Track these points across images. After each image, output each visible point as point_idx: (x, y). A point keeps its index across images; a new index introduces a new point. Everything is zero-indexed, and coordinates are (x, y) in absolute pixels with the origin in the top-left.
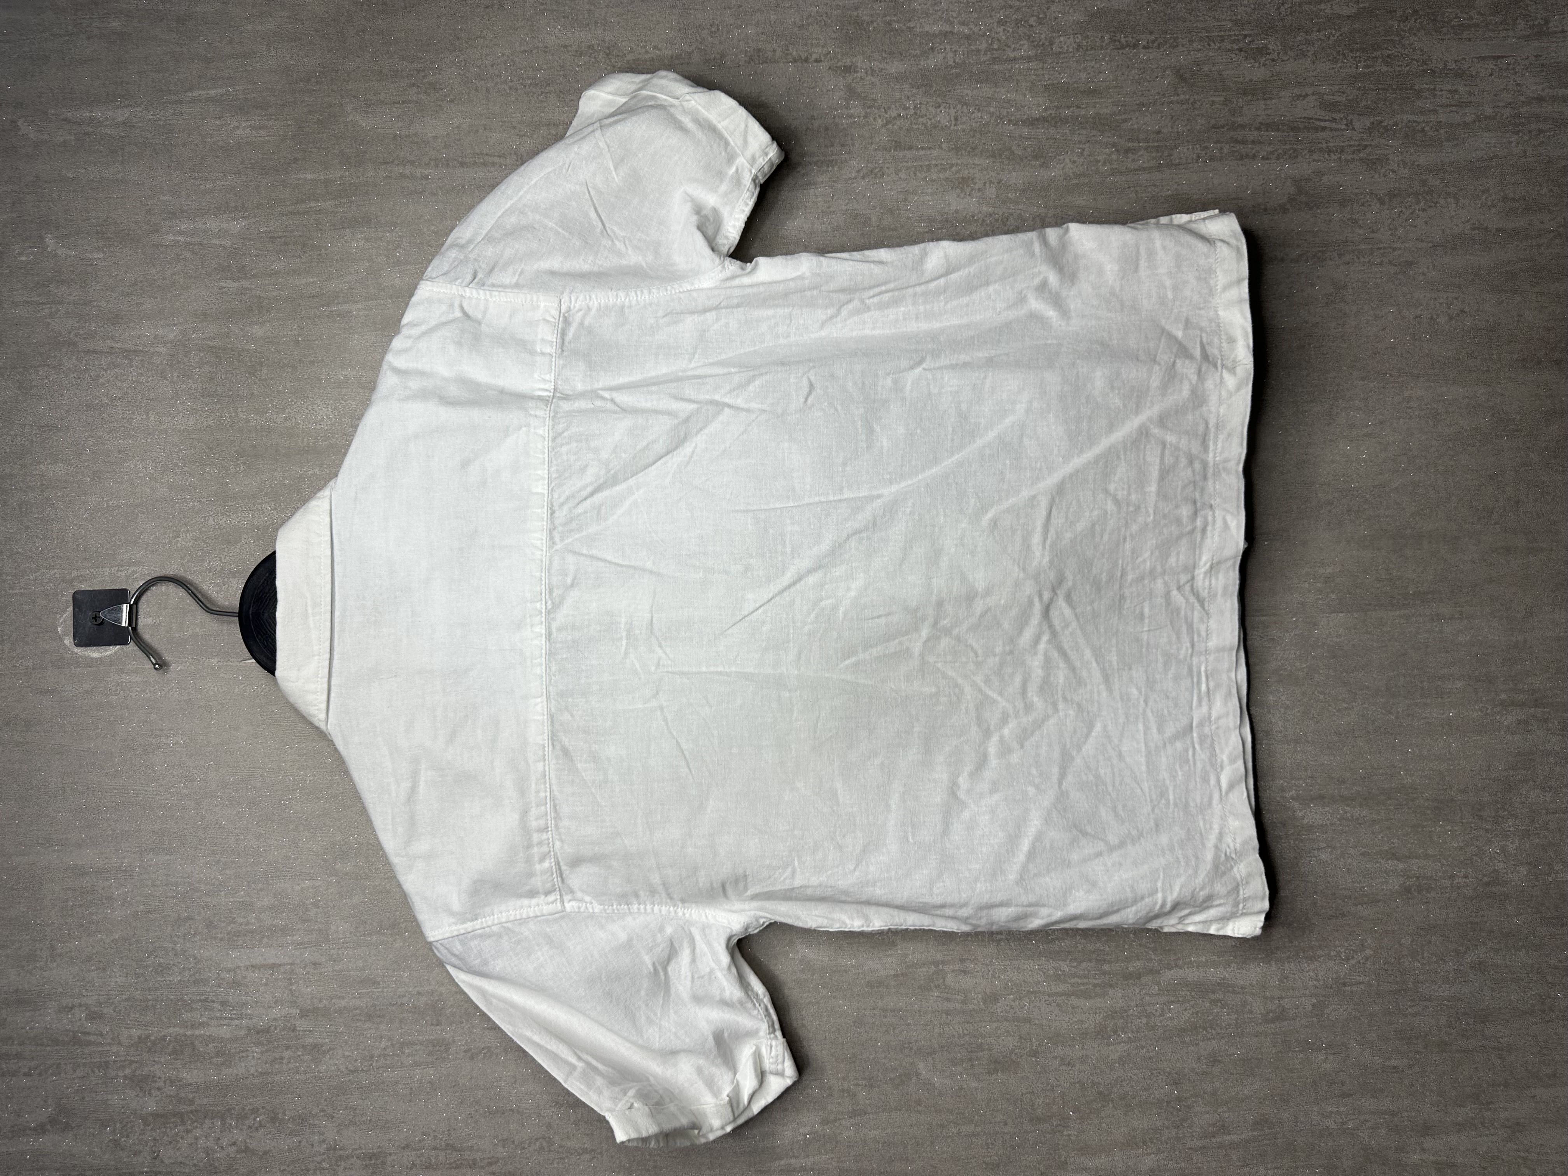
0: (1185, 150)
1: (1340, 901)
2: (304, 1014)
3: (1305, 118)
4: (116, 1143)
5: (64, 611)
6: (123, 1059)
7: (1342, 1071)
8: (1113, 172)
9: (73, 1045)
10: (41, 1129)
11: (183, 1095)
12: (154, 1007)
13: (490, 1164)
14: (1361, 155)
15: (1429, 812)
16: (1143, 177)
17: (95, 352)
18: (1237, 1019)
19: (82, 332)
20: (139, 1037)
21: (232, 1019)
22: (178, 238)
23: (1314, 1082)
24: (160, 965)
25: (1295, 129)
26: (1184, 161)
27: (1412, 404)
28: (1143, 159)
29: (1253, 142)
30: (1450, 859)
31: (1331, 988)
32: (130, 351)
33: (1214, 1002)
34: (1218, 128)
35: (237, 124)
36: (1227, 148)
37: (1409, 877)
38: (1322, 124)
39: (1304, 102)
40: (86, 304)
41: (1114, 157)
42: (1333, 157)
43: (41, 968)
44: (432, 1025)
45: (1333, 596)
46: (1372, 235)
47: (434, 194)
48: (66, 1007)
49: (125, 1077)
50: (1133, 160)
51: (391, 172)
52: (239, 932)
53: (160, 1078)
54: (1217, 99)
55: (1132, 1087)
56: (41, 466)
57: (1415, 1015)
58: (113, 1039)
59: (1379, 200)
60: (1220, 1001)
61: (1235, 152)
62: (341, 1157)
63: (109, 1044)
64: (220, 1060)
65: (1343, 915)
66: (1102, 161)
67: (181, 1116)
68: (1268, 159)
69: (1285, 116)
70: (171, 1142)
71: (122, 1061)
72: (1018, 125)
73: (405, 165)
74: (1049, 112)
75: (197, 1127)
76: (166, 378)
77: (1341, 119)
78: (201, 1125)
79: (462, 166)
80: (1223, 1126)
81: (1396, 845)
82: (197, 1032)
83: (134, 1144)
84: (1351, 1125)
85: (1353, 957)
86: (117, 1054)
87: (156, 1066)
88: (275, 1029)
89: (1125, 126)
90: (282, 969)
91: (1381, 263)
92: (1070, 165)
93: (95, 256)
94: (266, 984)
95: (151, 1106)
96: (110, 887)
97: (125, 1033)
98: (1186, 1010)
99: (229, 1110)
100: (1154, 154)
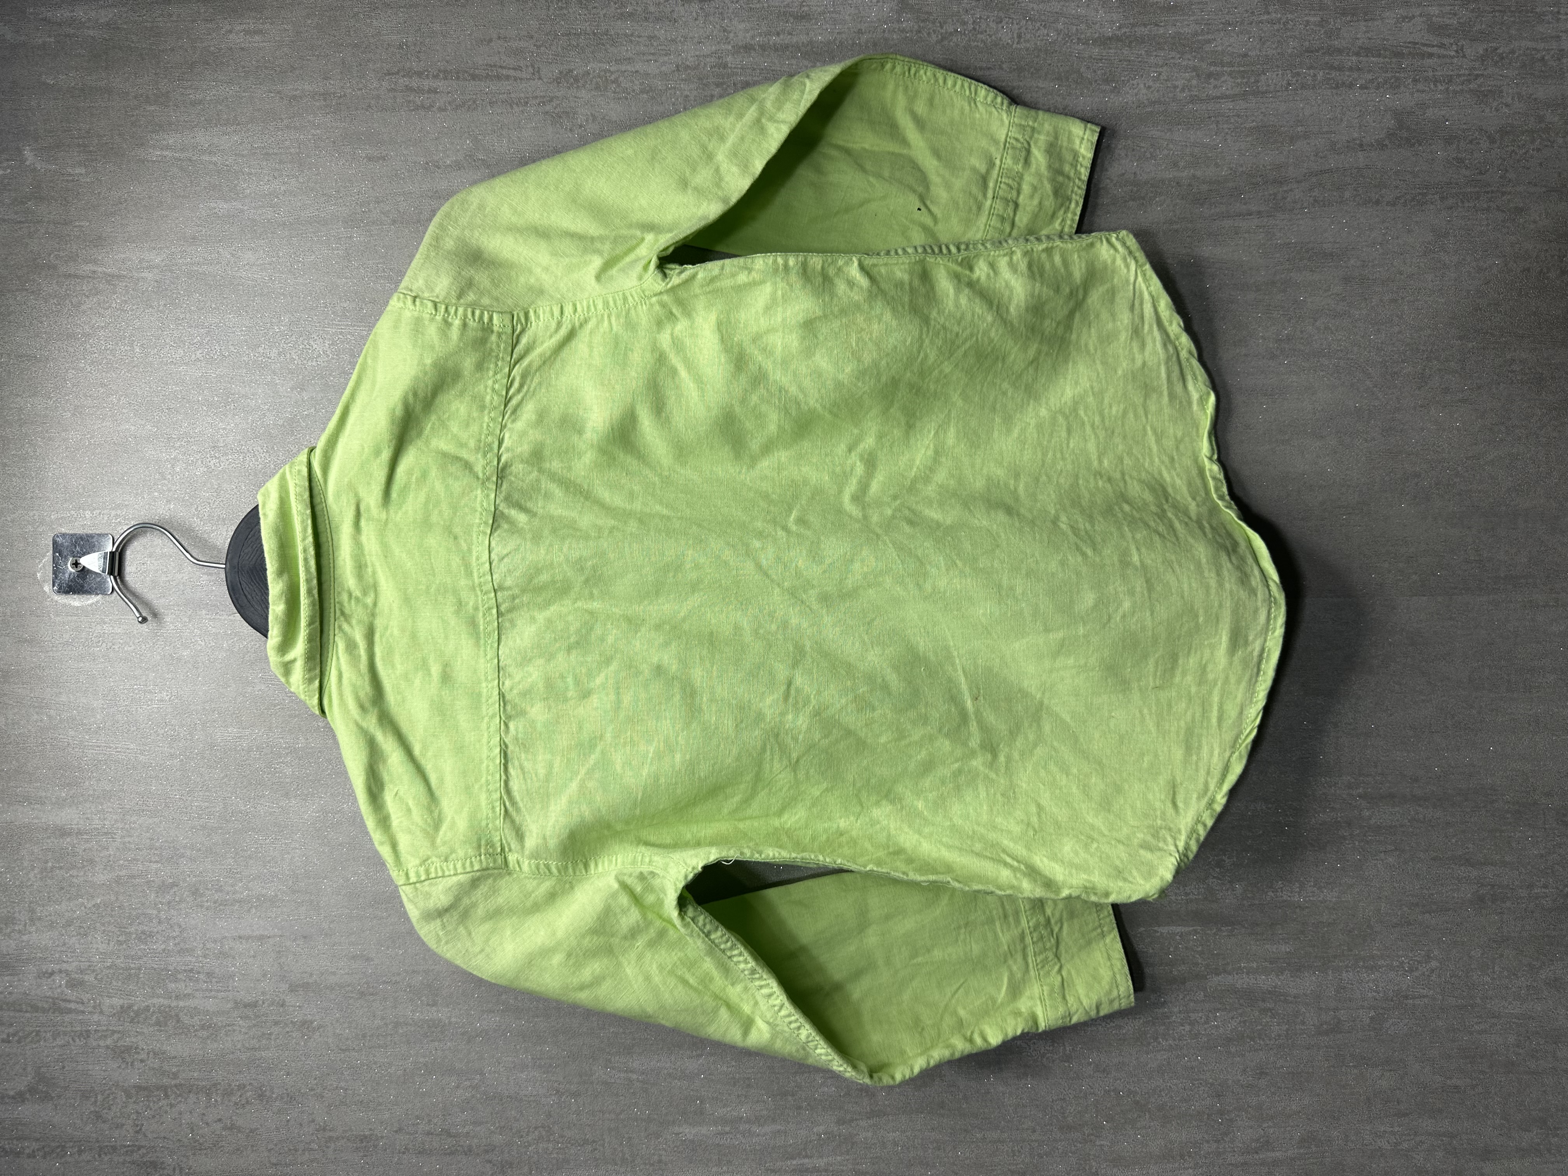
0: (1274, 76)
1: (1405, 909)
2: (293, 989)
3: (1409, 43)
4: (98, 1116)
5: (44, 556)
6: (105, 1028)
7: (1399, 1089)
8: (1193, 100)
9: (53, 1013)
10: (20, 1098)
11: (167, 1068)
12: (137, 976)
13: (487, 1152)
14: (1471, 86)
15: (1509, 816)
16: (1227, 106)
17: (76, 276)
18: (1288, 1030)
19: (61, 254)
20: (122, 1007)
21: (218, 991)
22: (165, 153)
23: (1368, 1099)
24: (143, 932)
25: (1399, 55)
26: (1272, 88)
27: (1514, 367)
28: (1227, 86)
29: (1351, 69)
30: (1529, 867)
31: (1392, 1000)
32: (113, 276)
33: (1264, 1011)
34: (1312, 52)
35: (229, 27)
36: (1320, 75)
37: (1482, 885)
38: (1430, 50)
39: (1410, 24)
40: (66, 224)
41: (1194, 82)
42: (1440, 87)
43: (20, 932)
44: (428, 1005)
45: (1414, 577)
46: (1479, 177)
47: (441, 110)
48: (46, 972)
49: (107, 1047)
50: (1215, 87)
51: (396, 83)
52: (226, 900)
53: (143, 1049)
54: (1312, 19)
55: (1172, 1097)
56: (19, 399)
57: (1480, 1032)
58: (94, 1007)
59: (1489, 137)
60: (1270, 1010)
61: (1329, 79)
62: (330, 1138)
63: (90, 1013)
64: (205, 1033)
65: (1409, 924)
66: (1180, 87)
67: (165, 1089)
68: (1366, 88)
69: (1388, 40)
70: (154, 1117)
71: (103, 1031)
72: (1088, 44)
73: (411, 77)
74: (1123, 30)
75: (181, 1101)
76: (151, 306)
77: (1452, 44)
78: (186, 1099)
79: (474, 79)
80: (1268, 1142)
81: (1471, 850)
82: (181, 1004)
83: (116, 1117)
84: (1405, 1145)
85: (1417, 969)
86: (98, 1023)
87: (139, 1037)
88: (263, 1003)
89: (1207, 48)
90: (271, 941)
91: (1488, 209)
92: (1144, 91)
93: (78, 171)
94: (254, 957)
95: (134, 1078)
96: (90, 849)
97: (107, 1001)
98: (1233, 1018)
99: (215, 1085)
100: (1239, 81)
